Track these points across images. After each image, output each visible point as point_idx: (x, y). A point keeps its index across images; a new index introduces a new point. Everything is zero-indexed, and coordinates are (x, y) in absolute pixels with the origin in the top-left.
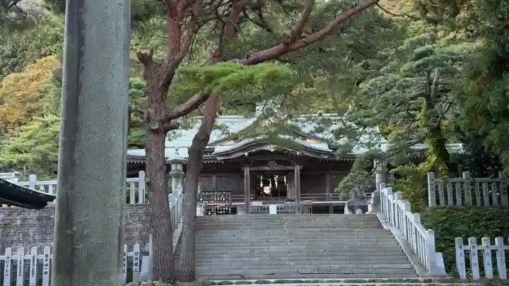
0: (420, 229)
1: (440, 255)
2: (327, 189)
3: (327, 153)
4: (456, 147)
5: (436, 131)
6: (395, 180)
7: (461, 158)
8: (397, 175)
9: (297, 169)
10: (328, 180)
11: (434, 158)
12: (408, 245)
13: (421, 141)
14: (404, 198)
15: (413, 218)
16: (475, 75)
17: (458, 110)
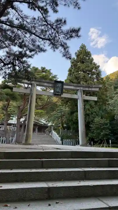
0: (59, 137)
1: (61, 141)
2: (42, 131)
3: (43, 125)
4: (65, 125)
5: (62, 122)
6: (55, 129)
7: (65, 127)
8: (56, 129)
9: (37, 127)
10: (42, 130)
11: (61, 127)
12: (56, 140)
13: (59, 124)
14: (56, 133)
15: (57, 136)
16: (69, 114)
17: (66, 119)
